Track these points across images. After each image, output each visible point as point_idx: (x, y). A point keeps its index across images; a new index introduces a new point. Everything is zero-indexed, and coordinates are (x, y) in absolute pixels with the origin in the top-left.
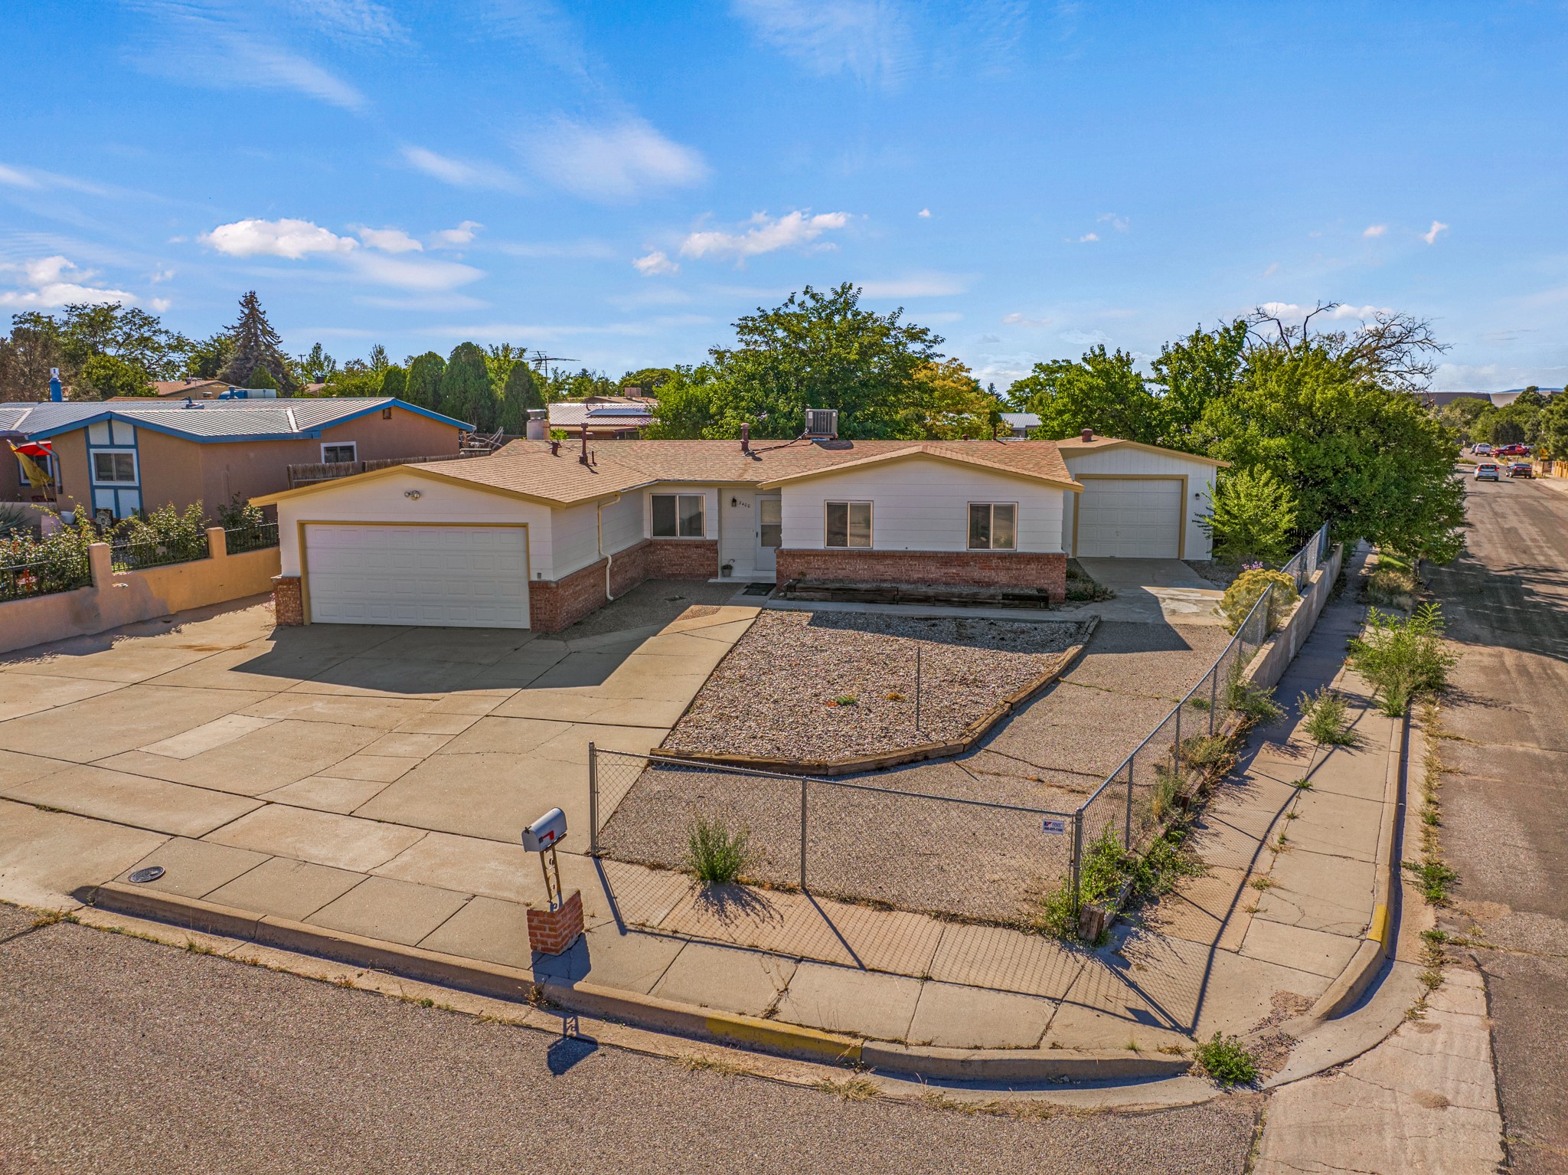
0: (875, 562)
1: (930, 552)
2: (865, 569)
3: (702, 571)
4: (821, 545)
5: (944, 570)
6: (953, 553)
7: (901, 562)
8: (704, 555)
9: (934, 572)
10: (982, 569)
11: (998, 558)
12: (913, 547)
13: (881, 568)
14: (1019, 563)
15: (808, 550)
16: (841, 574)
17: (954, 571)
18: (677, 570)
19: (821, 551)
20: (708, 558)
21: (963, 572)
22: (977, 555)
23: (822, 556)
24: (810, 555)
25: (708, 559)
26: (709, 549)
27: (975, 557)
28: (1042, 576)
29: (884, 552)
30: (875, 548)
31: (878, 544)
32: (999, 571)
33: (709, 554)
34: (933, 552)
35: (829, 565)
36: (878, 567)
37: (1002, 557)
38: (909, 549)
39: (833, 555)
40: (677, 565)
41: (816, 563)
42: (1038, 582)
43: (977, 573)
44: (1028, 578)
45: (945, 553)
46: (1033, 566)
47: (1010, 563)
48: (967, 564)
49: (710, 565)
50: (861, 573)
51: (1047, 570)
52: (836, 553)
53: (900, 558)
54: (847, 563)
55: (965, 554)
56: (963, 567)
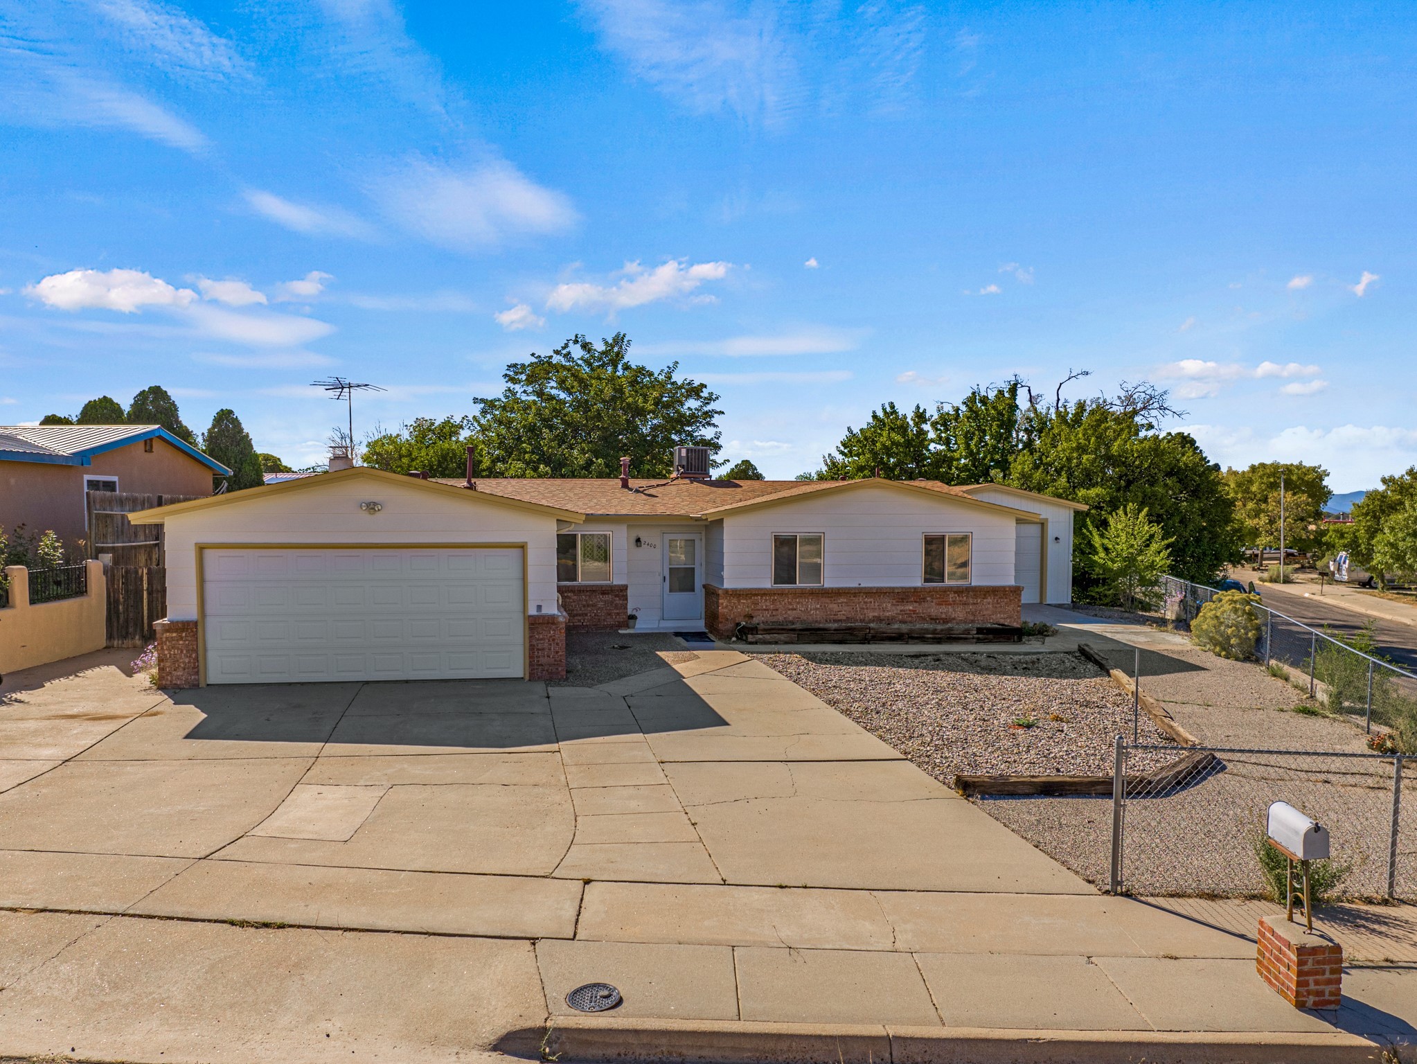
0: (827, 600)
1: (886, 588)
2: (817, 609)
3: (610, 621)
4: (767, 583)
5: (900, 608)
6: (910, 588)
7: (856, 600)
8: (612, 602)
9: (891, 609)
10: (938, 604)
11: (955, 592)
12: (866, 584)
13: (834, 607)
14: (976, 597)
15: (756, 589)
16: (791, 615)
17: (911, 608)
18: (579, 621)
19: (770, 590)
20: (616, 605)
21: (920, 609)
22: (934, 590)
23: (770, 595)
24: (756, 595)
25: (616, 607)
26: (616, 596)
27: (932, 592)
28: (999, 610)
29: (839, 589)
30: (826, 586)
31: (828, 582)
32: (956, 606)
33: (618, 601)
34: (890, 588)
35: (778, 606)
36: (831, 606)
37: (959, 591)
38: (862, 585)
39: (782, 593)
40: (580, 615)
41: (764, 603)
42: (994, 617)
43: (934, 610)
44: (985, 613)
45: (902, 588)
46: (989, 600)
47: (967, 597)
48: (924, 600)
49: (618, 614)
50: (812, 612)
51: (1003, 604)
52: (787, 591)
53: (855, 595)
54: (798, 603)
55: (923, 589)
56: (920, 603)
